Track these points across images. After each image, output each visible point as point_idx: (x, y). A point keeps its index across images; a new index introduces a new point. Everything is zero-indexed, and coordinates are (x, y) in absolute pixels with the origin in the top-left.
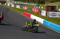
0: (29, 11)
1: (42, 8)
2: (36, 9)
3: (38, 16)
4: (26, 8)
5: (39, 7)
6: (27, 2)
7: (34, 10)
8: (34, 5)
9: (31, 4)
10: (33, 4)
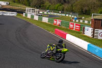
0: (63, 27)
1: (86, 22)
2: (76, 25)
3: (78, 37)
4: (58, 23)
5: (81, 21)
6: (60, 12)
7: (72, 26)
8: (73, 16)
9: (67, 15)
10: (70, 16)
